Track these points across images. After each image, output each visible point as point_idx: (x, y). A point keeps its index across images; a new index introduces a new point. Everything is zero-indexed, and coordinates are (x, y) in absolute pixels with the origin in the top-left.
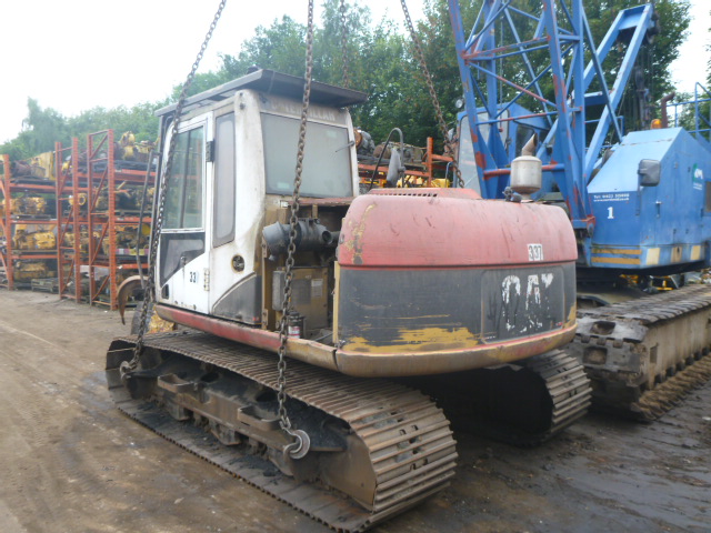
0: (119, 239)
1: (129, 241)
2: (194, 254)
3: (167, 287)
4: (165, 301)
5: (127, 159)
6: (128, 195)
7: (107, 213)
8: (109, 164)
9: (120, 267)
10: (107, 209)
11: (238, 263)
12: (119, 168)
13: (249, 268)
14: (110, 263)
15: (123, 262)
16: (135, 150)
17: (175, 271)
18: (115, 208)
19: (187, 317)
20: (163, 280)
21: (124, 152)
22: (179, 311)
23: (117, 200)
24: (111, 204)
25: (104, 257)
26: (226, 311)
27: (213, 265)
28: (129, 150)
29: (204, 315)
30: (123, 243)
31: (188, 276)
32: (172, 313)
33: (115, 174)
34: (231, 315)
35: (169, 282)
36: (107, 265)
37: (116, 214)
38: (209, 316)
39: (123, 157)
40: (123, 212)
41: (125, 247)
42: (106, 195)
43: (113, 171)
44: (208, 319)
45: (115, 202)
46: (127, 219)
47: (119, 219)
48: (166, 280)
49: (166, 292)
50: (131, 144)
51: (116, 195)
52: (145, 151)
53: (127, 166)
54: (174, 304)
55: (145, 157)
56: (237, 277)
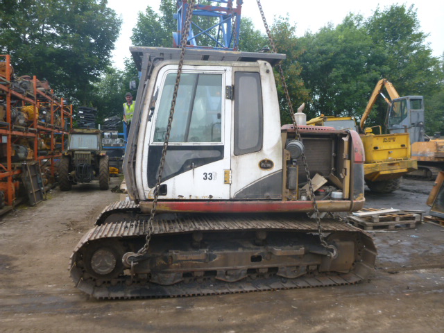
2: (206, 161)
3: (165, 185)
4: (161, 197)
11: (266, 164)
13: (278, 166)
19: (199, 204)
22: (185, 202)
26: (251, 194)
27: (237, 167)
29: (222, 200)
32: (172, 205)
35: (167, 182)
44: (229, 202)
54: (178, 198)
56: (266, 173)
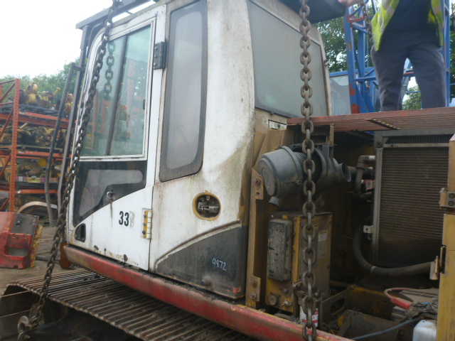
0: (20, 168)
1: (28, 171)
2: (127, 189)
3: (83, 227)
4: (80, 244)
5: (30, 104)
6: (30, 134)
7: (10, 147)
8: (14, 106)
9: (19, 192)
10: (10, 144)
11: (207, 205)
12: (23, 111)
13: (229, 213)
14: (10, 188)
15: (21, 188)
16: (37, 97)
17: (96, 208)
18: (18, 144)
19: (113, 268)
20: (78, 218)
21: (28, 98)
22: (99, 260)
23: (20, 137)
24: (14, 139)
25: (5, 183)
26: (180, 270)
27: (160, 205)
28: (33, 97)
29: (141, 270)
30: (23, 172)
31: (117, 217)
32: (89, 260)
33: (20, 115)
34: (189, 277)
35: (87, 222)
36: (8, 190)
37: (18, 148)
38: (148, 272)
39: (27, 102)
40: (24, 146)
41: (25, 175)
42: (10, 132)
43: (18, 112)
44: (147, 277)
45: (18, 139)
46: (27, 152)
47: (20, 152)
48: (82, 219)
49: (81, 233)
50: (35, 92)
51: (19, 133)
52: (46, 99)
53: (30, 110)
54: (93, 249)
55: (45, 103)
56: (205, 225)
